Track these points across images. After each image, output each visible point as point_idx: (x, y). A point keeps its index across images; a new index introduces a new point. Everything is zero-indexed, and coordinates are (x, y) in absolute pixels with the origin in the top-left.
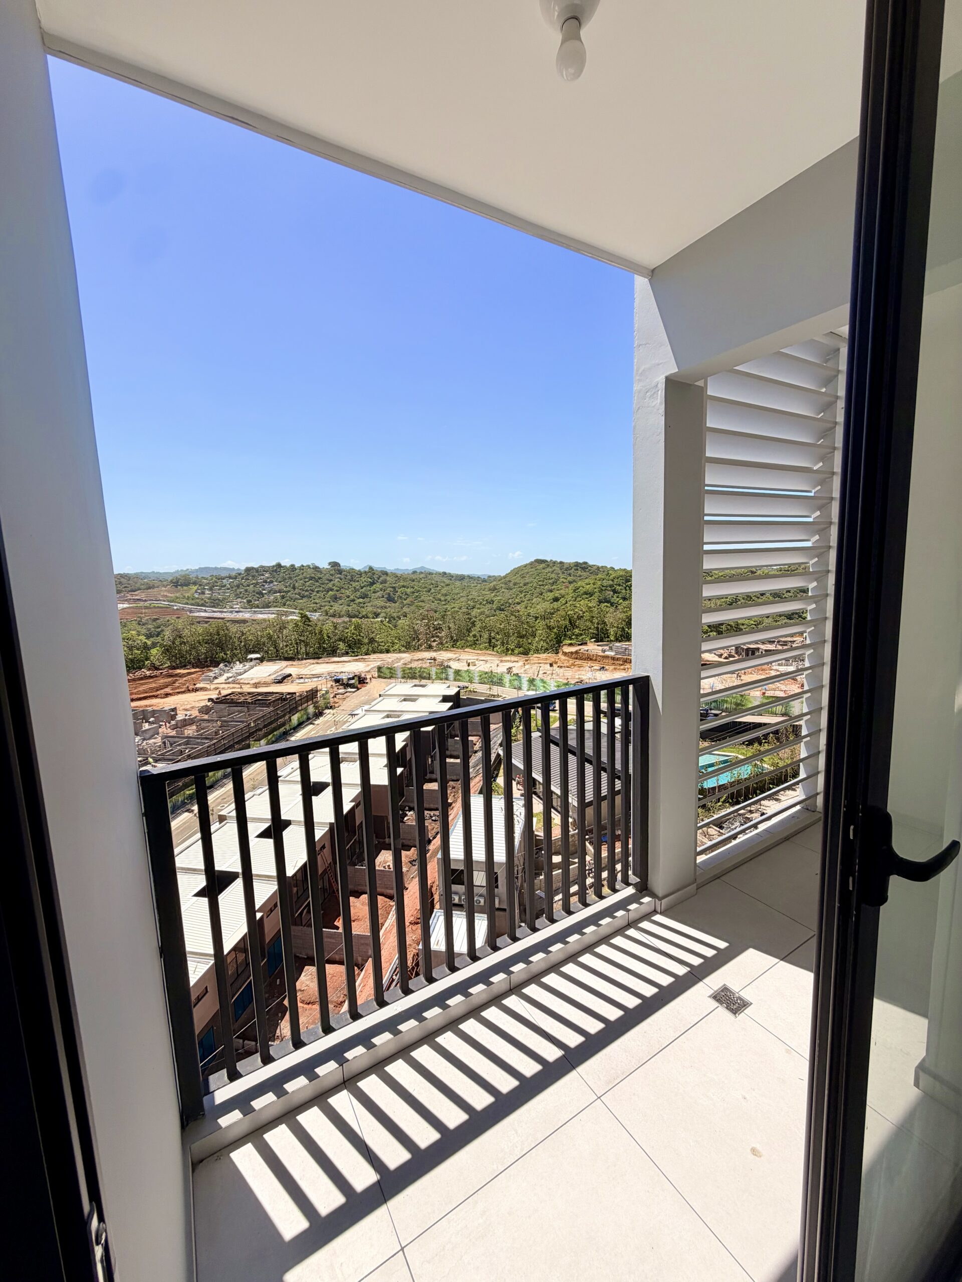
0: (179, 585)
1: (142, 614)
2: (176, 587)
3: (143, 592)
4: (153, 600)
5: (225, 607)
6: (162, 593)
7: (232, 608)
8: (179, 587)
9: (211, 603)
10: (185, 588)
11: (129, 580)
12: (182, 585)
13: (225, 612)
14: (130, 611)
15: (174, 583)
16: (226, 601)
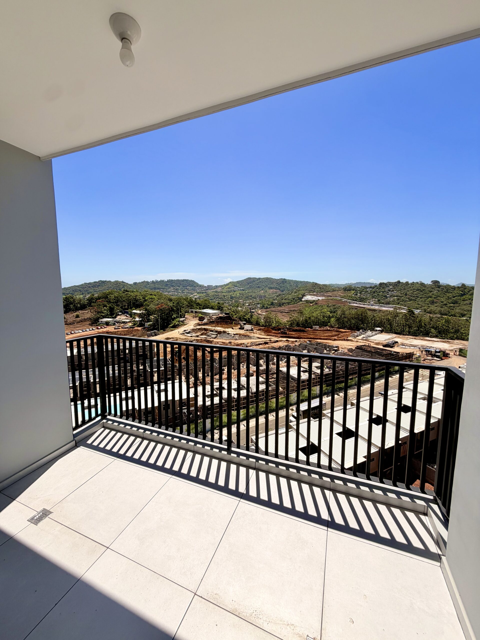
0: (346, 290)
1: (329, 302)
2: (345, 291)
3: (331, 293)
4: (334, 296)
5: (366, 302)
6: (339, 294)
7: (369, 303)
8: (346, 291)
9: (360, 299)
10: (349, 292)
11: (326, 287)
12: (348, 290)
13: (366, 305)
14: (325, 300)
15: (344, 289)
16: (367, 299)
